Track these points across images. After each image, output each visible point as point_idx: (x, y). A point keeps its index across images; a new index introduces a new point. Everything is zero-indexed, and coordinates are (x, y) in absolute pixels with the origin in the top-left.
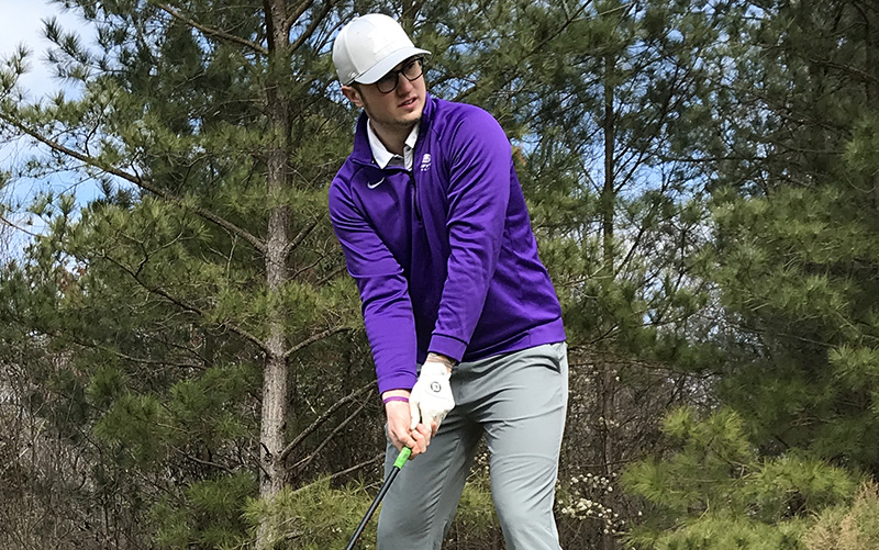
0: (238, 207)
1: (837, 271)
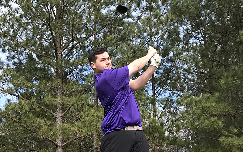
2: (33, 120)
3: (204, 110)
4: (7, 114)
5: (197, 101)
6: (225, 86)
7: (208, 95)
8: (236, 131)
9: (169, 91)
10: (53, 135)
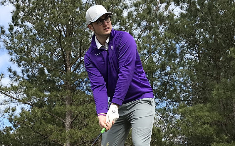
2: (45, 126)
3: (198, 119)
4: (22, 121)
5: (191, 111)
6: (217, 97)
7: (201, 105)
8: (226, 138)
9: (166, 101)
10: (62, 139)
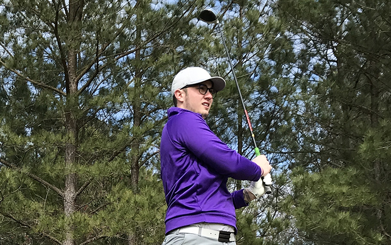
0: (50, 173)
1: (354, 210)
2: (24, 206)
3: (325, 199)
5: (314, 182)
8: (380, 239)
10: (57, 231)
